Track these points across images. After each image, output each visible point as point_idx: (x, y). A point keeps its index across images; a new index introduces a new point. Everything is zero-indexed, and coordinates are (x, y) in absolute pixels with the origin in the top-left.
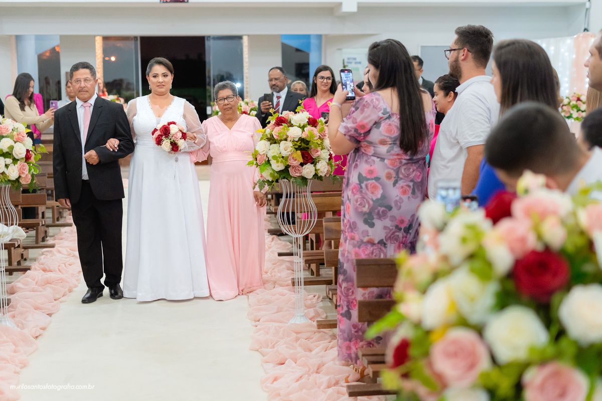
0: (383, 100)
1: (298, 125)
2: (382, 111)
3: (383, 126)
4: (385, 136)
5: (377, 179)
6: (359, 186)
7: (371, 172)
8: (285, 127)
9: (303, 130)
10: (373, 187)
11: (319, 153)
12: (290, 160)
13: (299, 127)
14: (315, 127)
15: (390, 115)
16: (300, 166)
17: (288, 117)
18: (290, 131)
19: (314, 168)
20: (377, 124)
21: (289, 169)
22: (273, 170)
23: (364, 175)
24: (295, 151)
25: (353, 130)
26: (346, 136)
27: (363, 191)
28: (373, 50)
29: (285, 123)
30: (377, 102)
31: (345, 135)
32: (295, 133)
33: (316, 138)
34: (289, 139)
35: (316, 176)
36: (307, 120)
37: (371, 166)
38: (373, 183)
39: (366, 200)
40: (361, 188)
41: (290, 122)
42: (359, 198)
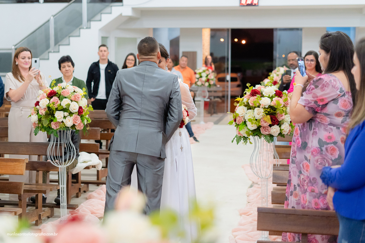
0: (339, 81)
1: (268, 96)
2: (339, 90)
3: (340, 102)
4: (341, 110)
5: (335, 143)
6: (320, 149)
7: (330, 138)
8: (259, 97)
9: (272, 100)
10: (332, 150)
11: (283, 117)
12: (262, 122)
13: (269, 97)
14: (281, 97)
15: (345, 93)
16: (269, 127)
17: (260, 90)
18: (261, 101)
19: (279, 128)
20: (335, 100)
21: (261, 129)
22: (249, 129)
23: (324, 140)
24: (266, 115)
25: (313, 102)
26: (306, 107)
27: (324, 153)
28: (325, 38)
29: (258, 94)
30: (335, 83)
31: (304, 106)
32: (266, 102)
33: (282, 106)
34: (261, 106)
35: (280, 134)
36: (275, 92)
37: (330, 133)
38: (332, 146)
39: (326, 160)
40: (322, 150)
41: (262, 93)
42: (320, 158)
